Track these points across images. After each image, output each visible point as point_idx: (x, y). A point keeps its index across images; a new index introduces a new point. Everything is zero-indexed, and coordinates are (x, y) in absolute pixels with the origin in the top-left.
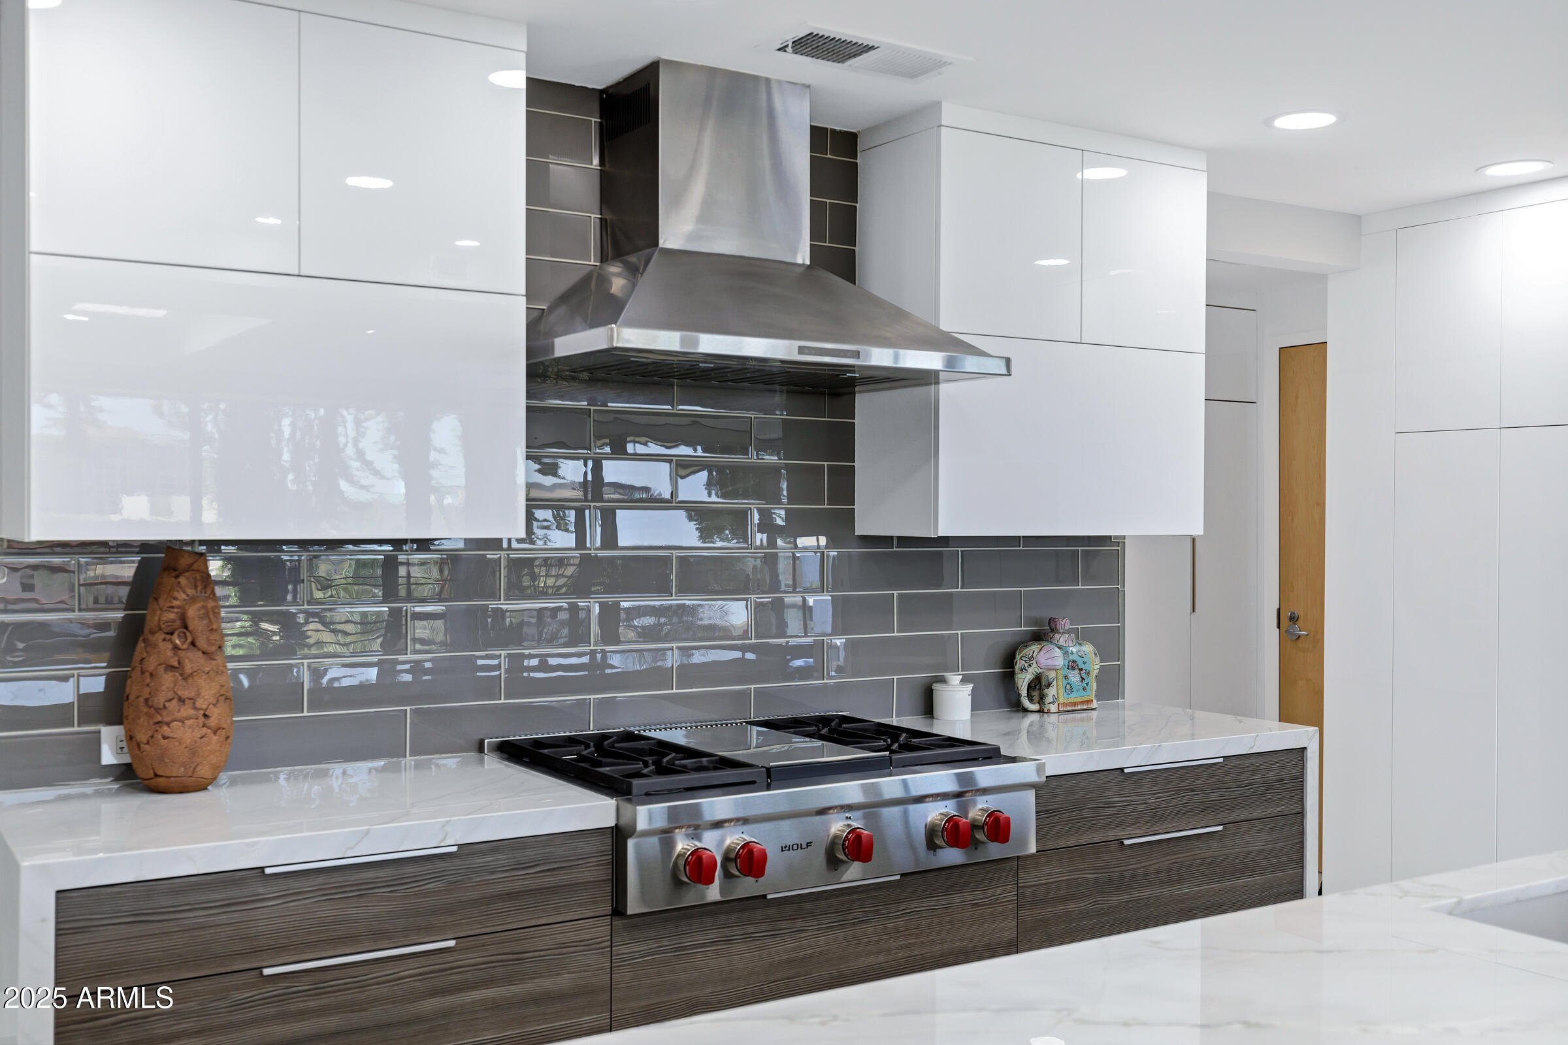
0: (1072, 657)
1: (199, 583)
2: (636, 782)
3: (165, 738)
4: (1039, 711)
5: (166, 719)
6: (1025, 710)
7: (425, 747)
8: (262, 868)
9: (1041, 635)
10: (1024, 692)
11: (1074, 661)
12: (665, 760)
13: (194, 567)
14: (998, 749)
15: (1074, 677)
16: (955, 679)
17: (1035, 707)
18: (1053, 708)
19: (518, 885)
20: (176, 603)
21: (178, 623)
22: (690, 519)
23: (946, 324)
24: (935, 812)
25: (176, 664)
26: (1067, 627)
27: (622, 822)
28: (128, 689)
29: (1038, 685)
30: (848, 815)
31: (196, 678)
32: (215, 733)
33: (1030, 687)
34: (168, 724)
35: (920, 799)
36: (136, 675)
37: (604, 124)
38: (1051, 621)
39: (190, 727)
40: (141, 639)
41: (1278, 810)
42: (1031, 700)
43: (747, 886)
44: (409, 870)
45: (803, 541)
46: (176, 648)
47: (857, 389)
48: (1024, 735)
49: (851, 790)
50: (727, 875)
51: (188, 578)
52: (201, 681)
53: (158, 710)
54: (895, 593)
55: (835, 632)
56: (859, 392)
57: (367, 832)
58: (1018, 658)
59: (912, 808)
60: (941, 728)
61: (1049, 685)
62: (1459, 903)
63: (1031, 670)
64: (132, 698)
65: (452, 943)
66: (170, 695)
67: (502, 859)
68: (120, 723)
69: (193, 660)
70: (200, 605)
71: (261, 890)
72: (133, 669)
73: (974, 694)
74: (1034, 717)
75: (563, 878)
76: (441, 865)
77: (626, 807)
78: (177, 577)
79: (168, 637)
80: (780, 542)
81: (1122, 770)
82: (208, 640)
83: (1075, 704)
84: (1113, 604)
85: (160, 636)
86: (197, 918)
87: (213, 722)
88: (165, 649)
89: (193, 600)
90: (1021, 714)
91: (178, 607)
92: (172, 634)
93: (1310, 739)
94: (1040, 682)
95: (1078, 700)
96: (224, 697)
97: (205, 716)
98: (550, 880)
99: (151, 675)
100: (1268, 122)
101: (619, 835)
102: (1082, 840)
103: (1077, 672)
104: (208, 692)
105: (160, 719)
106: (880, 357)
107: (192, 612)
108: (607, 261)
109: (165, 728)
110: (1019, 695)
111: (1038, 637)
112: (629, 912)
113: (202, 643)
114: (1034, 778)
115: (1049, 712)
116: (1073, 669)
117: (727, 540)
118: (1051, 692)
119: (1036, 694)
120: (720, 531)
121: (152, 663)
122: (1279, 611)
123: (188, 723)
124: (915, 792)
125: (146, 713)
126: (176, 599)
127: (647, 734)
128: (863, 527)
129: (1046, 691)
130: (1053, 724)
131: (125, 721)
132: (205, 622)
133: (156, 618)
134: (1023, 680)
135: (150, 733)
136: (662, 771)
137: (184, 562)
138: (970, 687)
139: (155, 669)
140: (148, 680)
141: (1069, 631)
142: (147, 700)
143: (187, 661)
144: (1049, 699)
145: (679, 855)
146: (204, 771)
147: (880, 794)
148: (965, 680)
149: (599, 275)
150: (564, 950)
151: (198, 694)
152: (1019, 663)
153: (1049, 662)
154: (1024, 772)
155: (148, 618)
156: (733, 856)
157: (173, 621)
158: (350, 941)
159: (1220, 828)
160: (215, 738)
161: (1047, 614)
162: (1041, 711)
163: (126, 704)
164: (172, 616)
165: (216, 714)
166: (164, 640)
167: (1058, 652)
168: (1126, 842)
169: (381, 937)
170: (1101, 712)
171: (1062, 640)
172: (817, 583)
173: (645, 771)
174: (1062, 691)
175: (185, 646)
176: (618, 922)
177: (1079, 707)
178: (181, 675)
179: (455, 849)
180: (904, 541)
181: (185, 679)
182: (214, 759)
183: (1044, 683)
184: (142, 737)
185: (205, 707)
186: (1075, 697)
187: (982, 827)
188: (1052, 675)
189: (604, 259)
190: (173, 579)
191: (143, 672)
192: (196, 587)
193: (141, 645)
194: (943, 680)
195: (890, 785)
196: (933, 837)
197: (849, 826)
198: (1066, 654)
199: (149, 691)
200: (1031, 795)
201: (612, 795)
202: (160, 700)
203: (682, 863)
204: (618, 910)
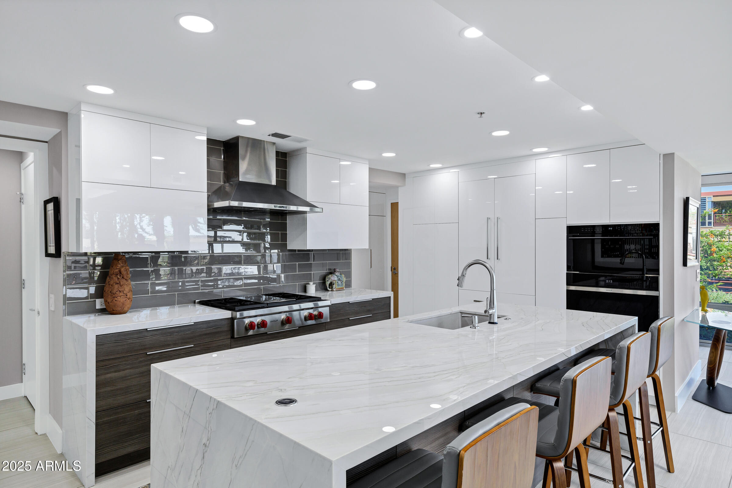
0: (339, 278)
1: (124, 263)
2: (236, 308)
3: (115, 301)
4: (331, 291)
5: (116, 296)
6: (328, 291)
7: (180, 303)
8: (147, 329)
9: (332, 273)
10: (328, 286)
11: (340, 279)
12: (242, 303)
13: (122, 259)
14: (321, 298)
15: (340, 282)
16: (311, 283)
17: (331, 290)
18: (335, 290)
19: (208, 332)
20: (118, 267)
21: (119, 272)
22: (241, 246)
23: (309, 199)
24: (306, 313)
25: (118, 282)
26: (338, 271)
27: (233, 316)
28: (105, 289)
29: (331, 284)
30: (286, 313)
31: (124, 286)
32: (129, 299)
33: (329, 285)
34: (117, 297)
35: (303, 310)
36: (107, 285)
37: (225, 149)
38: (335, 270)
39: (122, 298)
40: (108, 277)
41: (384, 311)
42: (330, 288)
43: (263, 330)
44: (182, 329)
45: (272, 251)
46: (118, 278)
47: (287, 214)
48: (328, 296)
49: (286, 308)
50: (258, 328)
51: (121, 262)
52: (125, 287)
53: (114, 294)
54: (297, 263)
55: (282, 273)
56: (288, 215)
57: (172, 320)
58: (326, 278)
59: (302, 312)
60: (308, 294)
61: (334, 284)
62: (408, 321)
63: (329, 281)
64: (106, 291)
65: (193, 346)
66: (117, 290)
67: (205, 326)
68: (102, 298)
69: (123, 282)
70: (124, 268)
71: (146, 334)
72: (106, 284)
73: (316, 287)
74: (330, 292)
75: (219, 330)
76: (190, 327)
77: (234, 313)
78: (118, 261)
79: (116, 276)
80: (267, 251)
81: (349, 302)
82: (127, 276)
83: (340, 289)
84: (349, 265)
85: (114, 276)
86: (131, 341)
87: (128, 297)
88: (115, 279)
89: (123, 267)
90: (327, 291)
91: (119, 269)
92: (117, 275)
93: (391, 294)
94: (332, 284)
95: (341, 288)
96: (130, 291)
97: (126, 295)
98: (216, 330)
99: (112, 285)
100: (381, 154)
101: (232, 319)
102: (340, 319)
103: (340, 281)
104: (127, 289)
105: (114, 296)
106: (293, 208)
107: (122, 270)
108: (225, 183)
109: (116, 298)
110: (327, 287)
111: (331, 273)
112: (235, 337)
113: (125, 277)
114: (330, 304)
115: (334, 291)
116: (339, 280)
117: (251, 251)
118: (334, 286)
119: (331, 287)
120: (249, 249)
121: (112, 282)
122: (391, 267)
123: (122, 297)
124: (302, 308)
125: (111, 295)
126: (118, 266)
127: (237, 298)
128: (289, 248)
129: (333, 286)
130: (335, 294)
131: (104, 297)
132: (126, 272)
133: (113, 271)
134: (328, 283)
135: (112, 300)
136: (241, 305)
137: (120, 257)
138: (315, 285)
139: (113, 284)
140: (111, 287)
141: (338, 272)
142: (110, 292)
143: (121, 282)
144: (334, 288)
145: (246, 324)
146: (126, 309)
147: (318, 305)
148: (313, 284)
149: (224, 187)
150: (220, 347)
151: (124, 290)
152: (327, 279)
153: (334, 279)
154: (328, 303)
155: (110, 271)
156: (259, 323)
157: (117, 272)
158: (168, 346)
159: (371, 315)
160: (129, 301)
161: (333, 268)
162: (332, 291)
163: (104, 293)
164: (117, 271)
165: (129, 294)
166: (115, 277)
167: (336, 277)
168: (350, 319)
169: (175, 345)
170: (346, 291)
171: (337, 274)
172: (276, 261)
173: (238, 305)
174: (337, 286)
175: (121, 278)
176: (232, 340)
177: (341, 289)
178: (120, 285)
179: (193, 323)
180: (299, 251)
181: (121, 286)
182: (128, 306)
183: (333, 284)
184: (109, 300)
185: (126, 293)
186: (340, 287)
187: (317, 316)
188: (334, 282)
189: (224, 182)
190: (117, 262)
191: (109, 285)
192: (123, 264)
193: (108, 278)
194: (309, 284)
195: (296, 307)
196: (306, 319)
197: (286, 316)
198: (337, 277)
199: (111, 289)
200: (328, 308)
201: (230, 311)
202: (114, 291)
203: (247, 325)
204: (232, 337)
